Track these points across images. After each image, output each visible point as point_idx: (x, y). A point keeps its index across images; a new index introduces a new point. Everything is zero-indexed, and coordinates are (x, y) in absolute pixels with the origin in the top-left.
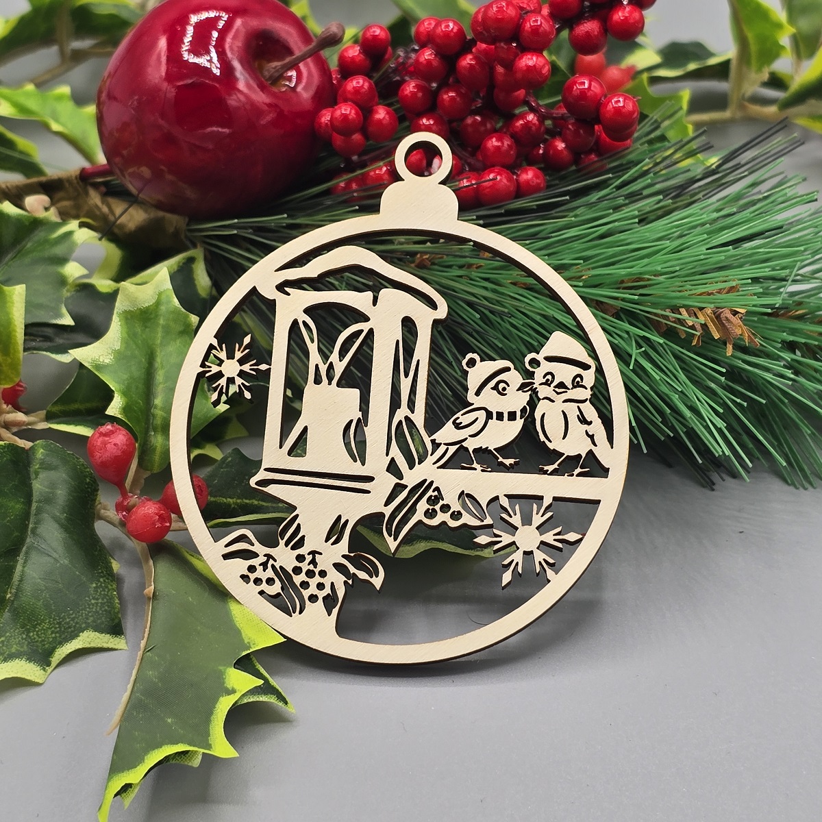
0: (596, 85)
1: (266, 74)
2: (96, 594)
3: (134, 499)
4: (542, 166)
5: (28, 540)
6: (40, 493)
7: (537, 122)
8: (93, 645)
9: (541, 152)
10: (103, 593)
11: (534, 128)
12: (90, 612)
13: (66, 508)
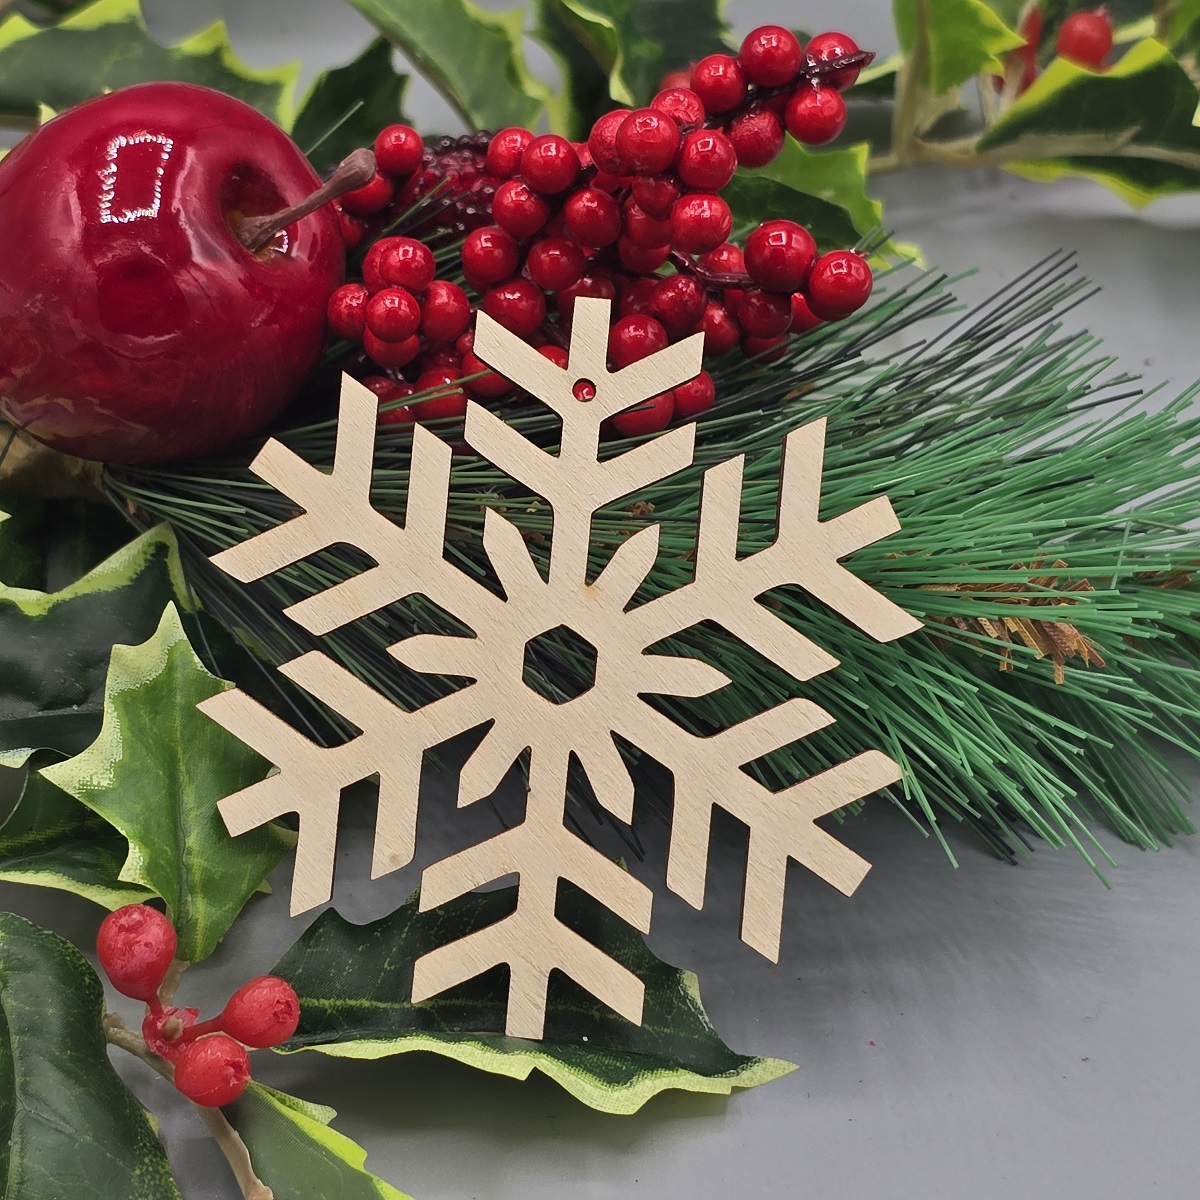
0: (799, 238)
1: (246, 235)
3: (173, 1020)
5: (19, 1107)
6: (19, 1015)
7: (695, 293)
10: (152, 1183)
11: (692, 303)
13: (68, 1040)
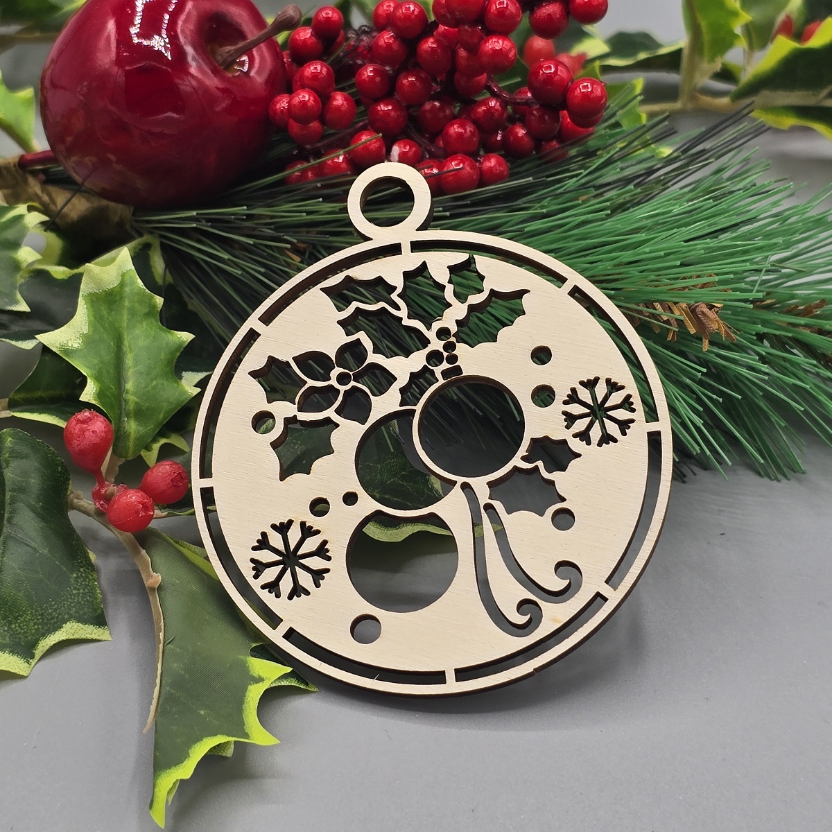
0: (562, 69)
1: (219, 58)
2: (77, 584)
3: (111, 488)
4: (503, 152)
5: (5, 530)
6: (13, 482)
7: (499, 108)
8: (76, 636)
9: (499, 138)
10: (83, 583)
11: (496, 114)
12: (72, 603)
13: (41, 497)
